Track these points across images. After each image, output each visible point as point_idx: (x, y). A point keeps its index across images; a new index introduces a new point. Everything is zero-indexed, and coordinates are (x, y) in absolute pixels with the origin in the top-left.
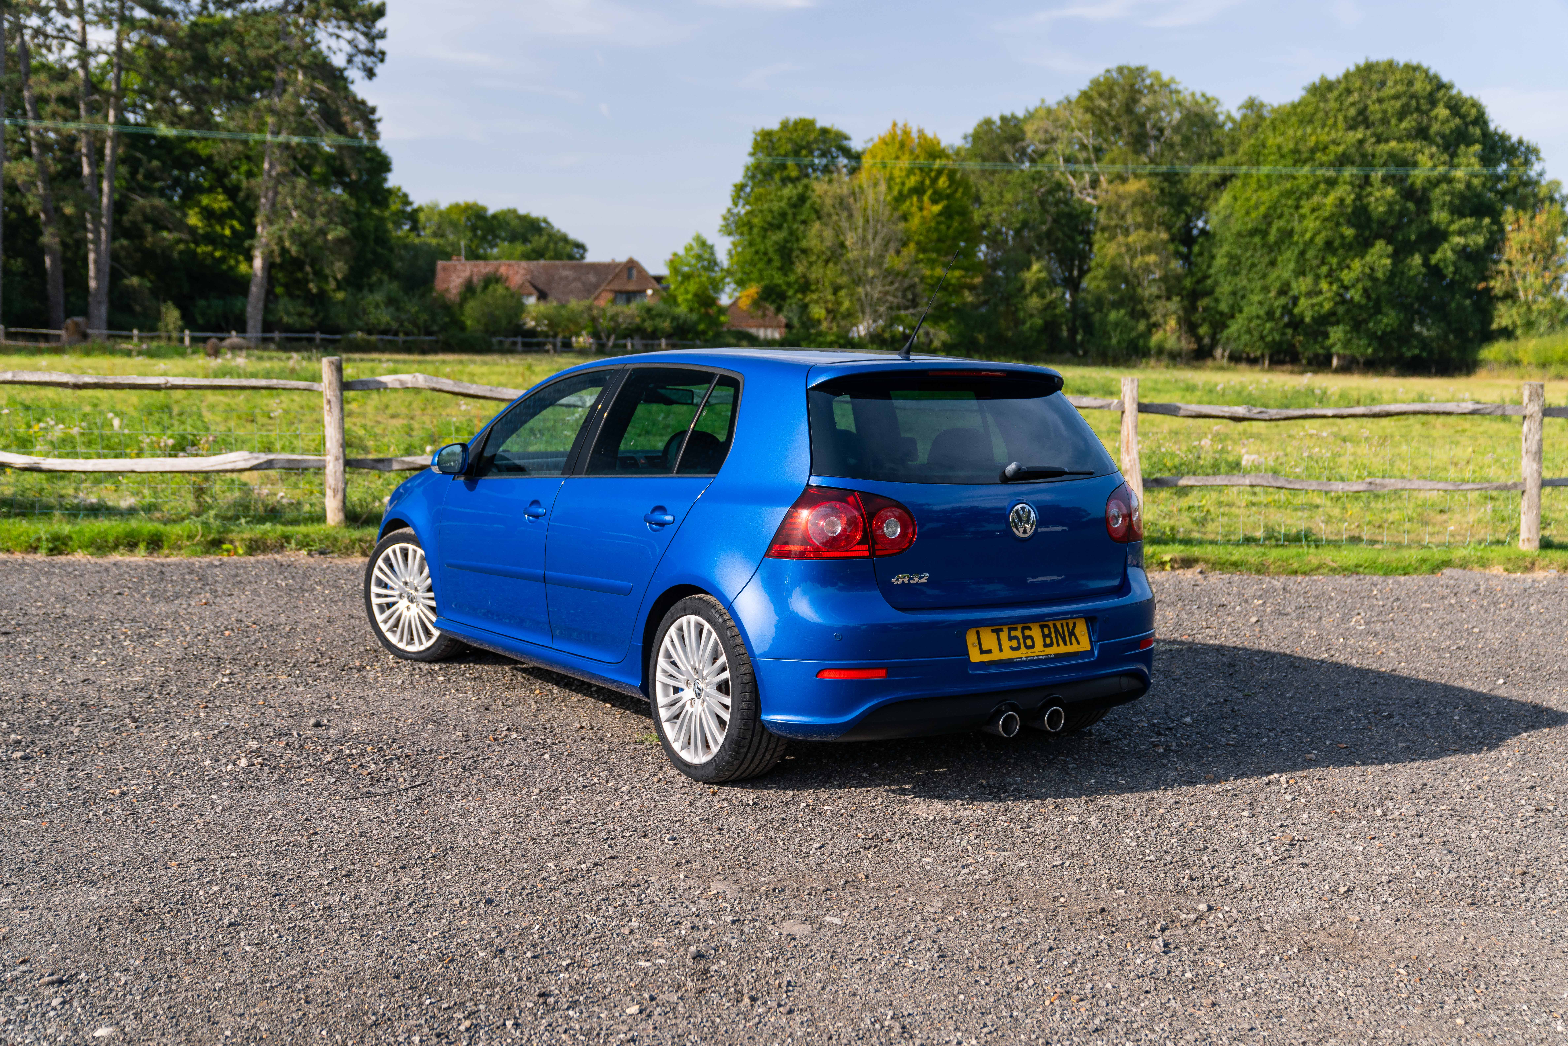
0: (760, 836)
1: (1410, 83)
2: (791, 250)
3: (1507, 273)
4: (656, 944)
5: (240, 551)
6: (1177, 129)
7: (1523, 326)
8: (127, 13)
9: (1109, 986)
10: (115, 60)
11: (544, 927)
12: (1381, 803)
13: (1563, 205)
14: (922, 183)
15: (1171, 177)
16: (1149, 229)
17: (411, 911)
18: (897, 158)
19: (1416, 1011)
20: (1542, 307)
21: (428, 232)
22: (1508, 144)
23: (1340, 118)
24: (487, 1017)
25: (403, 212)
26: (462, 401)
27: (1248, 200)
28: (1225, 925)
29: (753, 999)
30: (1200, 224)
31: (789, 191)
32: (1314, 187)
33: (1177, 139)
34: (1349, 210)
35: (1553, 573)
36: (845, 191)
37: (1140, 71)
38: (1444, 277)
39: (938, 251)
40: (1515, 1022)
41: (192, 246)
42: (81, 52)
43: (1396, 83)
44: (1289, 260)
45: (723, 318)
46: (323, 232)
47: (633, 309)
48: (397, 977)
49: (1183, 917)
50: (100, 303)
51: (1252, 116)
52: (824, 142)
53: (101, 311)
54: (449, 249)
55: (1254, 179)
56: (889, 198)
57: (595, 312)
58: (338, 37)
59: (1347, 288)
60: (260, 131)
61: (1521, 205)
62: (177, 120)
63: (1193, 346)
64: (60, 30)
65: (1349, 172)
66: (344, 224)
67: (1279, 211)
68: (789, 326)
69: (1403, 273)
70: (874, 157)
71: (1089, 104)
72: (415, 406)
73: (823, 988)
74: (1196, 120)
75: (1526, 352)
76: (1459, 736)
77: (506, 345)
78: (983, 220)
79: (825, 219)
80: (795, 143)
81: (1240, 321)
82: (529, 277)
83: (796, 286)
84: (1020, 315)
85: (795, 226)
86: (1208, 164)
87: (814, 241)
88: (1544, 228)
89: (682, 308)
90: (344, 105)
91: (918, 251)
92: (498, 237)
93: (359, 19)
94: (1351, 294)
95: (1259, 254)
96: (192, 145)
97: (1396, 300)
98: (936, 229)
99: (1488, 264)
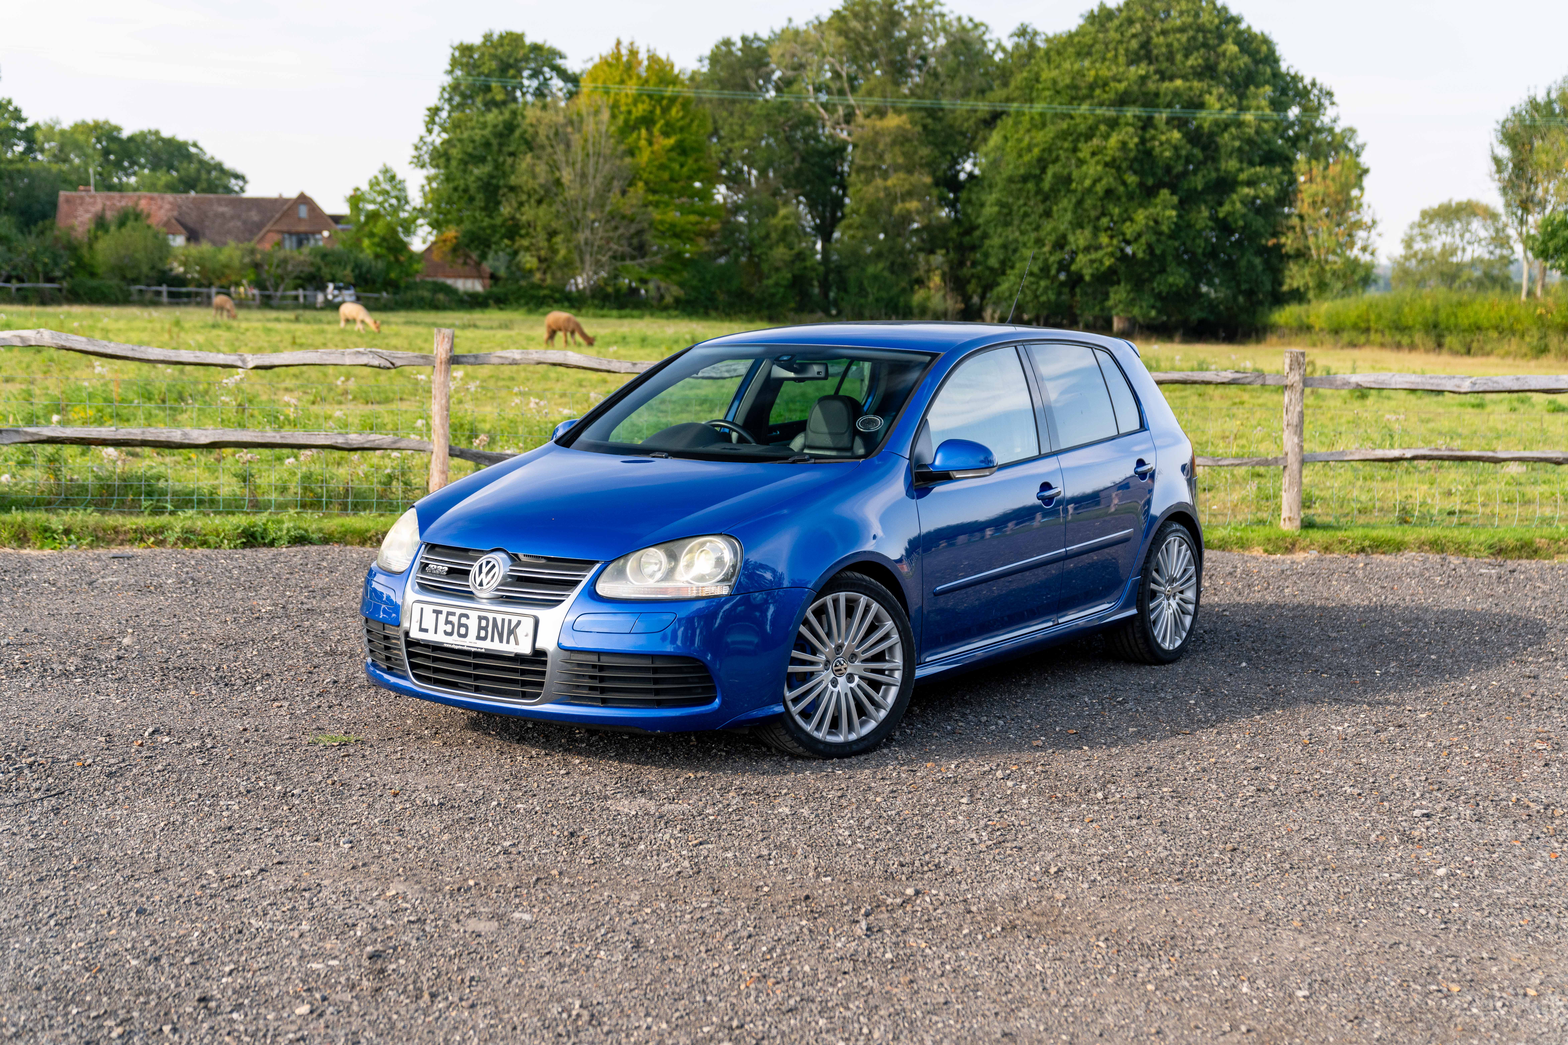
0: (446, 837)
1: (1197, 15)
2: (498, 187)
3: (1298, 229)
4: (328, 946)
6: (942, 57)
7: (1315, 288)
9: (807, 968)
11: (204, 933)
12: (1104, 786)
13: (1357, 155)
14: (652, 112)
15: (935, 113)
16: (910, 171)
17: (52, 923)
18: (622, 82)
19: (1110, 980)
20: (1335, 266)
21: (47, 154)
22: (1300, 86)
23: (1121, 51)
24: (142, 1024)
25: (16, 129)
26: (97, 362)
27: (1020, 140)
28: (931, 908)
29: (433, 996)
30: (968, 166)
31: (493, 117)
32: (1094, 128)
33: (942, 69)
34: (1133, 155)
35: (1313, 554)
36: (561, 119)
38: (1233, 232)
39: (670, 192)
40: (1203, 986)
44: (1065, 210)
45: (415, 268)
47: (305, 253)
48: (39, 988)
49: (889, 901)
51: (1025, 45)
52: (535, 59)
54: (74, 177)
55: (1027, 118)
56: (613, 129)
57: (259, 257)
59: (1128, 243)
61: (1317, 153)
63: (961, 308)
65: (1131, 112)
67: (1054, 155)
68: (494, 276)
69: (1188, 227)
70: (594, 80)
71: (842, 25)
72: (34, 367)
73: (509, 982)
74: (963, 46)
75: (1318, 317)
76: (1192, 721)
77: (148, 296)
78: (722, 156)
79: (538, 152)
80: (501, 60)
81: (1012, 278)
82: (175, 213)
83: (503, 230)
84: (765, 267)
85: (501, 159)
86: (976, 99)
87: (525, 178)
88: (1338, 180)
89: (366, 253)
91: (647, 192)
92: (136, 163)
94: (1132, 249)
95: (1032, 202)
97: (1181, 257)
98: (667, 167)
99: (1279, 218)
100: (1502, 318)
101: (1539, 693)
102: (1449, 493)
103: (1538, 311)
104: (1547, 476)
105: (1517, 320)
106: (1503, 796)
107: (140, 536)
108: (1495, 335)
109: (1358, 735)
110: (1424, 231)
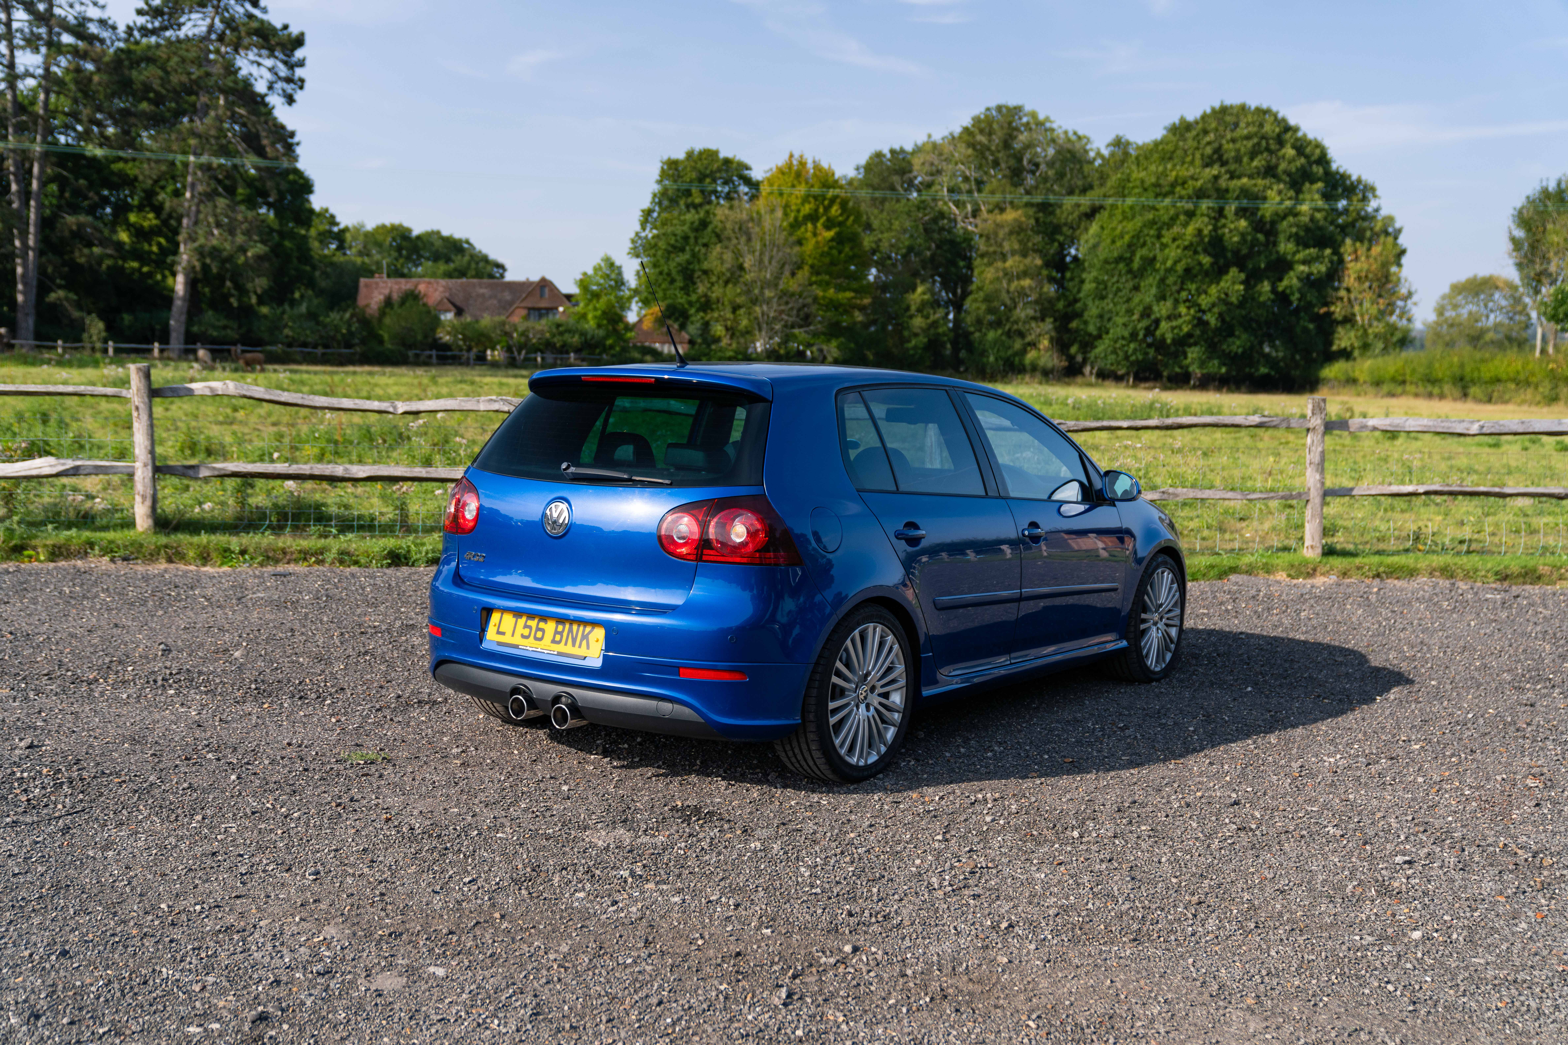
0: (413, 869)
1: (1261, 125)
2: (693, 271)
3: (1345, 300)
4: (221, 1004)
5: (42, 558)
6: (1051, 164)
7: (1359, 348)
8: (55, 38)
10: (43, 82)
12: (1082, 823)
13: (1396, 238)
14: (816, 210)
15: (1045, 208)
16: (1024, 255)
18: (793, 186)
20: (1377, 330)
21: (354, 250)
22: (1348, 182)
23: (1198, 156)
25: (330, 232)
27: (1114, 229)
28: (865, 969)
30: (1073, 251)
31: (692, 216)
32: (1174, 219)
33: (1051, 173)
34: (1206, 240)
35: (1333, 578)
36: (745, 216)
37: (1017, 110)
38: (1291, 303)
39: (830, 274)
41: (120, 262)
42: (9, 75)
43: (1248, 124)
44: (1151, 286)
45: (629, 335)
46: (243, 250)
47: (543, 325)
49: (823, 960)
50: (27, 314)
51: (1119, 153)
52: (727, 171)
53: (28, 323)
54: (374, 268)
55: (1120, 211)
56: (785, 224)
57: (507, 328)
58: (259, 64)
59: (1204, 312)
60: (185, 153)
61: (1359, 237)
62: (105, 141)
63: (1065, 364)
65: (1205, 205)
66: (263, 242)
67: (1142, 240)
68: (692, 342)
69: (1253, 299)
70: (771, 186)
71: (971, 140)
74: (1068, 155)
75: (1362, 372)
76: (1187, 749)
77: (422, 358)
78: (874, 245)
79: (726, 243)
80: (700, 172)
81: (1107, 341)
82: (447, 295)
83: (698, 305)
84: (906, 333)
85: (697, 249)
86: (1079, 196)
87: (715, 263)
88: (1379, 259)
89: (590, 324)
90: (264, 130)
91: (812, 274)
92: (422, 257)
93: (278, 48)
94: (1207, 317)
95: (1124, 279)
96: (121, 165)
97: (1247, 324)
98: (828, 254)
99: (1330, 291)
100: (1518, 372)
101: (1535, 722)
102: (1462, 523)
103: (1550, 366)
104: (1552, 509)
105: (1533, 374)
106: (1490, 840)
107: (304, 555)
108: (1512, 386)
109: (1349, 767)
110: (1454, 301)
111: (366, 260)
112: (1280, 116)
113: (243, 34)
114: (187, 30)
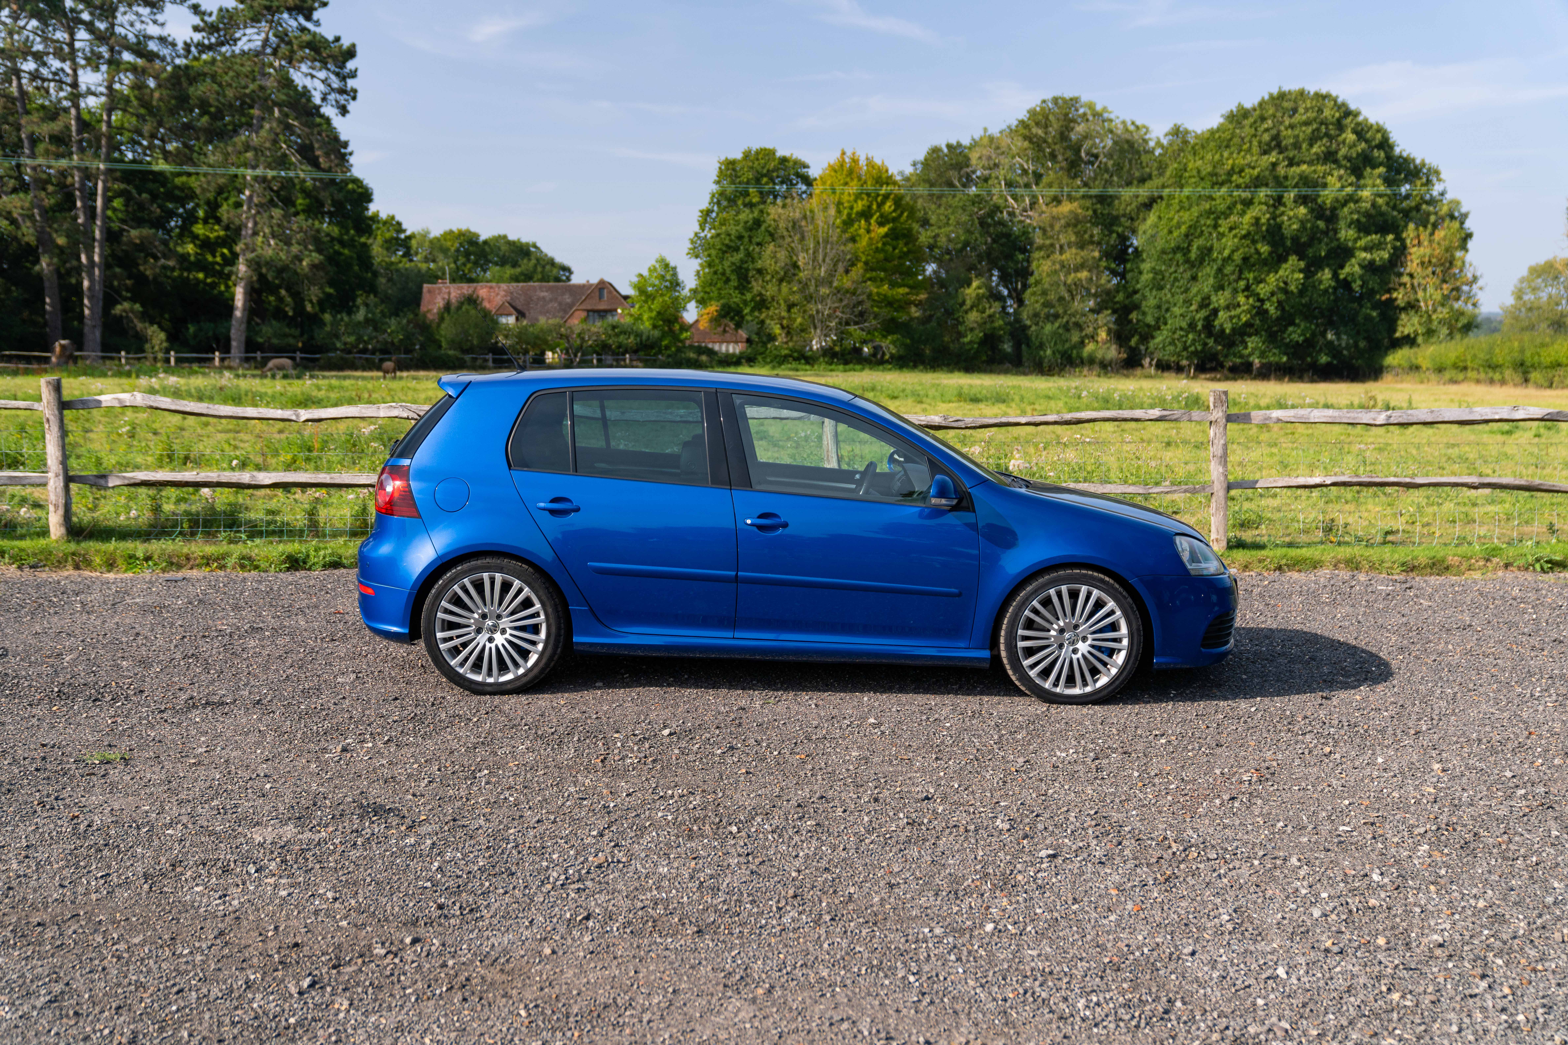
1: (1320, 111)
2: (747, 270)
3: (1408, 285)
6: (1110, 156)
7: (1423, 334)
8: (116, 57)
10: (106, 101)
13: (1462, 223)
14: (870, 207)
15: (1103, 199)
16: (1082, 247)
18: (846, 184)
20: (1441, 316)
21: (420, 257)
22: (1412, 166)
23: (1255, 143)
25: (397, 239)
27: (1171, 219)
30: (1134, 242)
31: (746, 215)
32: (1231, 208)
33: (1109, 164)
34: (1264, 228)
36: (798, 215)
37: (1073, 102)
38: (1353, 290)
39: (885, 270)
41: (186, 274)
42: (73, 93)
43: (1307, 110)
44: (1209, 276)
45: (684, 335)
46: (298, 259)
47: (598, 326)
50: (93, 327)
51: (1179, 141)
52: (784, 170)
53: (94, 334)
54: (440, 274)
55: (1177, 201)
56: (838, 221)
57: (565, 331)
58: (313, 76)
59: (1262, 301)
60: (243, 166)
61: (1423, 222)
62: (168, 156)
63: (1124, 356)
64: (55, 74)
65: (1263, 193)
66: (319, 251)
67: (1199, 230)
68: (749, 341)
69: (1314, 287)
70: (824, 183)
71: (1026, 132)
74: (1127, 146)
75: (1425, 359)
77: (478, 363)
78: (931, 241)
79: (779, 241)
80: (757, 172)
81: (1165, 332)
82: (509, 299)
83: (753, 304)
84: (962, 328)
85: (751, 248)
86: (1138, 187)
87: (769, 262)
88: (1442, 243)
89: (646, 325)
90: (317, 141)
91: (866, 271)
92: (490, 262)
93: (330, 60)
94: (1267, 305)
95: (1181, 269)
96: (184, 179)
97: (1308, 312)
98: (883, 250)
99: (1393, 277)
107: (207, 561)
110: (1533, 285)
111: (432, 266)
112: (1340, 100)
113: (295, 47)
114: (243, 45)
